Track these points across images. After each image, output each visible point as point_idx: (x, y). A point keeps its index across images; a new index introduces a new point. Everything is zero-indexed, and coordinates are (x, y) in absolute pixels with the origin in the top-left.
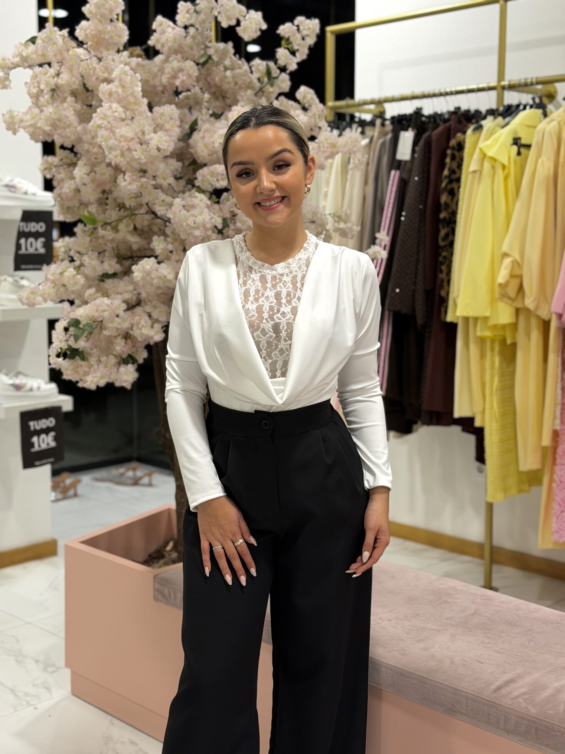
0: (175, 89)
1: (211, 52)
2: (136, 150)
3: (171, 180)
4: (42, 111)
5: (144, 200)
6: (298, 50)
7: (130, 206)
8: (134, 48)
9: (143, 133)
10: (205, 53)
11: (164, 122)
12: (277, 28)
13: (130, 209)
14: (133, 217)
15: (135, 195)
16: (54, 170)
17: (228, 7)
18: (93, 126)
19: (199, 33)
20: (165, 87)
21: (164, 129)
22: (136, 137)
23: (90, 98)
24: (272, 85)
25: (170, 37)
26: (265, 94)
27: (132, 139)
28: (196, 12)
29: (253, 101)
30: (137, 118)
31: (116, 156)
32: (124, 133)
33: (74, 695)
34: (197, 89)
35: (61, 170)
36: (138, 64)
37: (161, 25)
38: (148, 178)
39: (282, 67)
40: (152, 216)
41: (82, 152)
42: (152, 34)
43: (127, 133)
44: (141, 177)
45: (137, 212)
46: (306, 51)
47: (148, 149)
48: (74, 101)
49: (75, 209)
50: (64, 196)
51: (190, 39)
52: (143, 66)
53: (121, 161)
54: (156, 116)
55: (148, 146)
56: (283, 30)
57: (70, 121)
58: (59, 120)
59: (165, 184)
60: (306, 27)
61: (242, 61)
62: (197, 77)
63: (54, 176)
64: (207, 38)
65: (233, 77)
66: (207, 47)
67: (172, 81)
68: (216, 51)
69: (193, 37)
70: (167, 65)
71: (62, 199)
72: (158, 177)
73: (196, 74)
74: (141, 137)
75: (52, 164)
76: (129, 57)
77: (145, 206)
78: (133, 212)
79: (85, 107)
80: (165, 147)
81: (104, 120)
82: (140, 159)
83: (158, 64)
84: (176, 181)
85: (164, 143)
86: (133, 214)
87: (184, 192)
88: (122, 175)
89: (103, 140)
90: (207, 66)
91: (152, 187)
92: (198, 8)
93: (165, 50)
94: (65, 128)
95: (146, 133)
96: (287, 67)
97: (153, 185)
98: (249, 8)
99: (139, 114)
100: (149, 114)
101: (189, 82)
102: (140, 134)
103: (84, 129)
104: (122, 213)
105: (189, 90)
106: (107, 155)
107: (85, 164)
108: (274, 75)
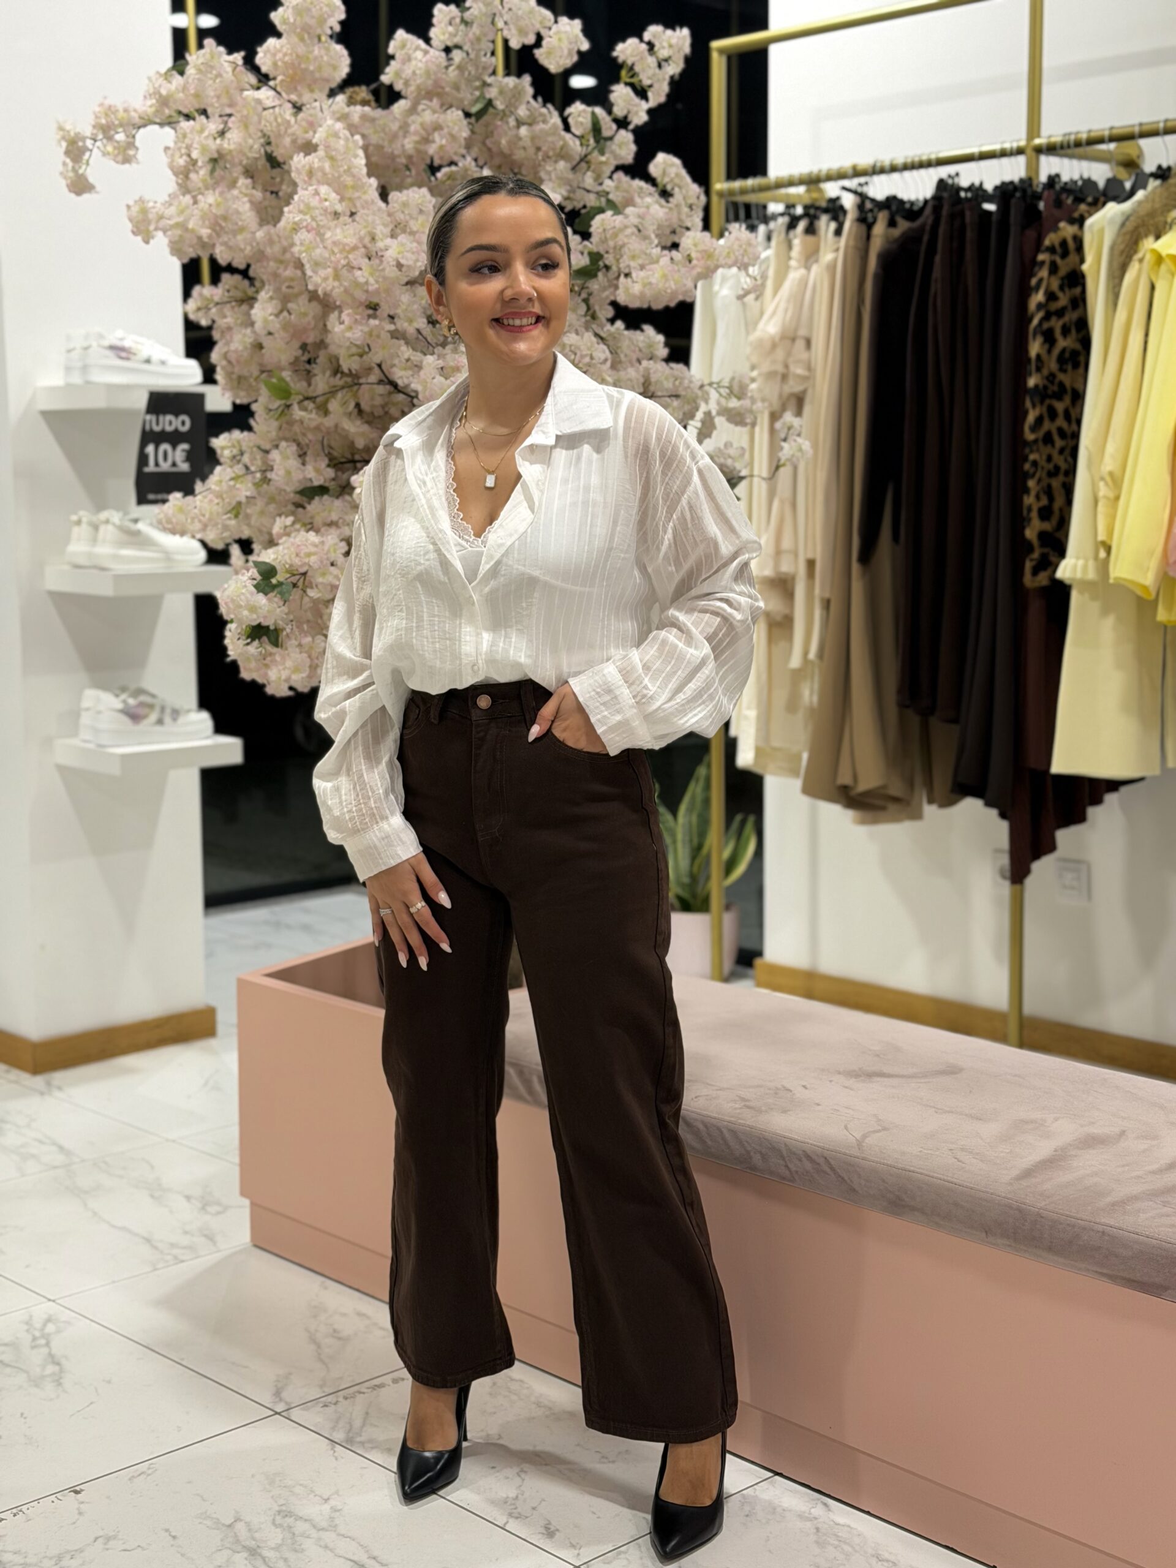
0: (428, 161)
1: (492, 93)
2: (360, 269)
3: (421, 323)
4: (195, 202)
5: (376, 357)
6: (650, 86)
7: (350, 370)
8: (357, 89)
9: (373, 239)
10: (482, 96)
11: (408, 218)
12: (612, 48)
13: (350, 374)
14: (356, 388)
15: (360, 351)
16: (214, 310)
17: (520, 13)
18: (285, 229)
19: (471, 60)
20: (410, 157)
21: (408, 230)
22: (361, 246)
23: (278, 180)
24: (602, 153)
25: (420, 69)
26: (593, 167)
27: (355, 248)
28: (464, 21)
29: (568, 182)
30: (361, 212)
31: (325, 279)
32: (339, 237)
33: (256, 1246)
34: (469, 159)
35: (227, 310)
36: (363, 117)
37: (403, 46)
38: (381, 320)
39: (621, 119)
40: (388, 387)
41: (265, 277)
42: (388, 64)
43: (345, 237)
44: (369, 316)
45: (362, 381)
46: (665, 88)
47: (381, 268)
48: (250, 186)
49: (252, 380)
50: (233, 357)
51: (454, 70)
52: (373, 120)
53: (334, 287)
54: (394, 207)
55: (381, 262)
56: (622, 51)
57: (243, 221)
58: (225, 218)
59: (411, 330)
60: (665, 44)
61: (548, 109)
62: (465, 139)
63: (214, 321)
64: (485, 68)
65: (533, 138)
66: (485, 84)
67: (422, 147)
68: (501, 92)
69: (460, 68)
70: (413, 118)
71: (230, 362)
72: (399, 317)
73: (465, 133)
74: (369, 245)
75: (210, 300)
76: (348, 106)
77: (377, 370)
78: (356, 381)
79: (268, 194)
80: (411, 263)
81: (305, 214)
82: (367, 283)
83: (397, 116)
84: (430, 325)
85: (409, 255)
86: (356, 384)
87: (444, 345)
88: (336, 313)
89: (303, 249)
90: (486, 118)
91: (389, 335)
92: (467, 15)
93: (410, 91)
94: (235, 233)
95: (377, 238)
96: (629, 119)
97: (389, 331)
98: (556, 14)
99: (363, 208)
100: (382, 205)
101: (454, 150)
102: (367, 240)
103: (269, 233)
104: (338, 381)
105: (452, 163)
106: (311, 277)
107: (271, 298)
108: (606, 133)
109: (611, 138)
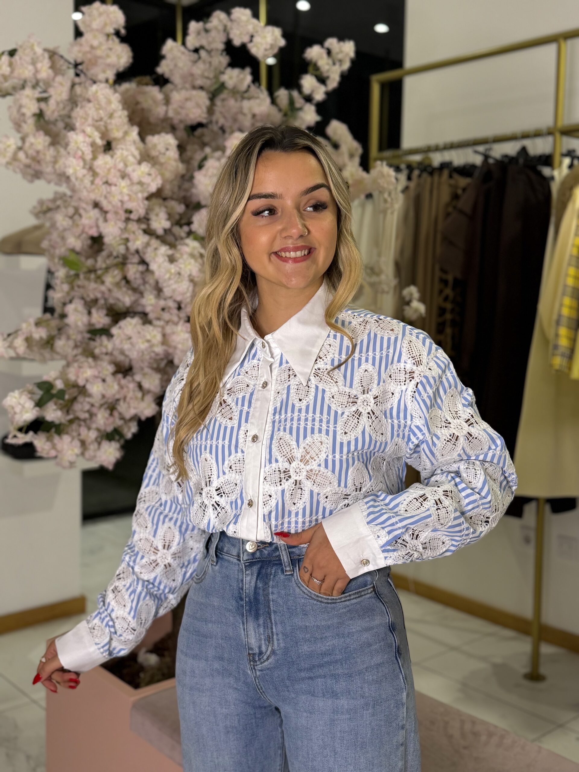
1: (225, 78)
6: (328, 77)
7: (119, 254)
8: (141, 77)
9: (126, 166)
10: (218, 80)
11: (158, 153)
13: (119, 257)
14: (124, 267)
15: (123, 242)
24: (295, 118)
28: (207, 31)
37: (171, 49)
39: (307, 97)
40: (144, 267)
42: (161, 61)
45: (127, 262)
46: (338, 78)
54: (148, 146)
56: (310, 54)
59: (159, 229)
60: (338, 51)
61: (261, 90)
62: (207, 108)
68: (231, 79)
69: (204, 61)
73: (206, 103)
74: (123, 170)
77: (136, 254)
86: (123, 264)
90: (220, 95)
91: (141, 232)
92: (209, 26)
93: (173, 77)
96: (313, 96)
101: (202, 116)
104: (112, 261)
108: (298, 105)
109: (300, 109)
